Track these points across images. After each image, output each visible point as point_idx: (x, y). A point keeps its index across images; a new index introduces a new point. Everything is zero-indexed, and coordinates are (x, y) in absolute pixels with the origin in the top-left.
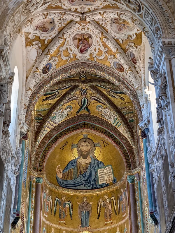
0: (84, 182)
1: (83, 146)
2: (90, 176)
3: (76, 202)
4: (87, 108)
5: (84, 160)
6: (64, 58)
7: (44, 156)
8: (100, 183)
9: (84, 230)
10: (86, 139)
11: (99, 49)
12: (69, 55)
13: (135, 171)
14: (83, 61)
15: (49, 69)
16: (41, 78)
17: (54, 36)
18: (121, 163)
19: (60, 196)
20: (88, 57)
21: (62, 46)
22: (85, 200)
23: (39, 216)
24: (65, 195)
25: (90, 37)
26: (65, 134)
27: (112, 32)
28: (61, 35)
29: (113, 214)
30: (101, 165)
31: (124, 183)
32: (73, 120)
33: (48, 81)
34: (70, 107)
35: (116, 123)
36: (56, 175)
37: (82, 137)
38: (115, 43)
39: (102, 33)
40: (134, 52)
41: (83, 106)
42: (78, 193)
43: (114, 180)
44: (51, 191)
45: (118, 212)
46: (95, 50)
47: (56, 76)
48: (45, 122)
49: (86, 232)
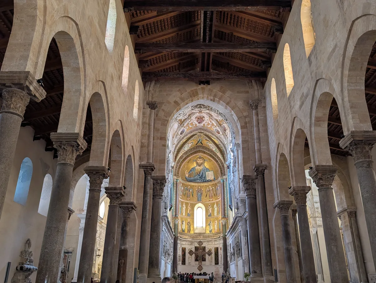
0: (199, 179)
1: (199, 160)
2: (202, 175)
3: (195, 188)
4: (201, 142)
5: (199, 167)
6: (190, 126)
7: (179, 168)
8: (207, 179)
9: (199, 203)
10: (200, 158)
11: (208, 122)
12: (193, 125)
13: (224, 177)
14: (200, 127)
15: (183, 132)
16: (180, 137)
17: (186, 118)
18: (218, 171)
19: (187, 186)
20: (202, 125)
21: (190, 121)
22: (199, 187)
23: (178, 198)
24: (189, 185)
25: (204, 117)
26: (190, 156)
27: (214, 116)
28: (189, 118)
29: (213, 196)
30: (208, 170)
31: (219, 182)
32: (194, 148)
33: (183, 138)
34: (192, 143)
35: (216, 151)
36: (185, 175)
37: (199, 156)
38: (216, 121)
39: (210, 116)
40: (225, 126)
41: (199, 142)
42: (196, 184)
43: (214, 179)
44: (183, 184)
45: (216, 195)
46: (206, 123)
47: (187, 135)
48: (180, 151)
49: (200, 203)
